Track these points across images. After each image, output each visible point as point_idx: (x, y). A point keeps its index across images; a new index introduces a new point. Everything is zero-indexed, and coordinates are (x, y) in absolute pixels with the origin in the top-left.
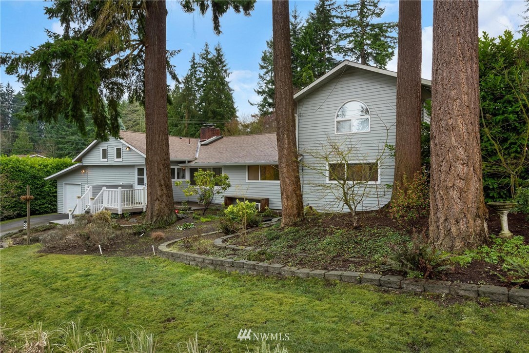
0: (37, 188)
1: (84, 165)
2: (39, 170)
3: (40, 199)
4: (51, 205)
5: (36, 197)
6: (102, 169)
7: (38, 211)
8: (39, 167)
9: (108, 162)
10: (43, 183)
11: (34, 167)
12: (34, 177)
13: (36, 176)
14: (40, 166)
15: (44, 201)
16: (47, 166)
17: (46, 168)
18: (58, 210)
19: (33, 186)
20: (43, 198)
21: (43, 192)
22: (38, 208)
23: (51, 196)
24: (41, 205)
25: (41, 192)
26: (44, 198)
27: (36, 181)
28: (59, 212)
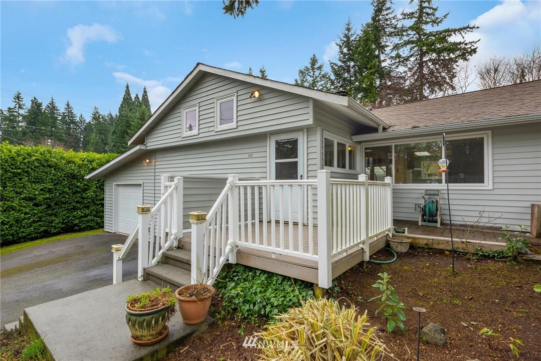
0: (77, 192)
1: (148, 148)
2: (80, 167)
3: (81, 209)
4: (98, 217)
5: (74, 206)
6: (183, 153)
7: (78, 226)
8: (81, 162)
9: (201, 135)
10: (85, 185)
11: (74, 162)
12: (73, 176)
13: (74, 175)
14: (83, 161)
15: (87, 212)
16: (93, 161)
17: (91, 164)
18: (105, 227)
19: (70, 189)
20: (86, 207)
21: (85, 198)
22: (77, 222)
23: (98, 205)
24: (82, 217)
25: (83, 198)
26: (88, 207)
27: (75, 181)
28: (106, 230)
